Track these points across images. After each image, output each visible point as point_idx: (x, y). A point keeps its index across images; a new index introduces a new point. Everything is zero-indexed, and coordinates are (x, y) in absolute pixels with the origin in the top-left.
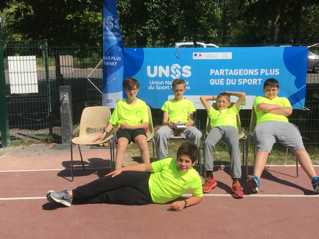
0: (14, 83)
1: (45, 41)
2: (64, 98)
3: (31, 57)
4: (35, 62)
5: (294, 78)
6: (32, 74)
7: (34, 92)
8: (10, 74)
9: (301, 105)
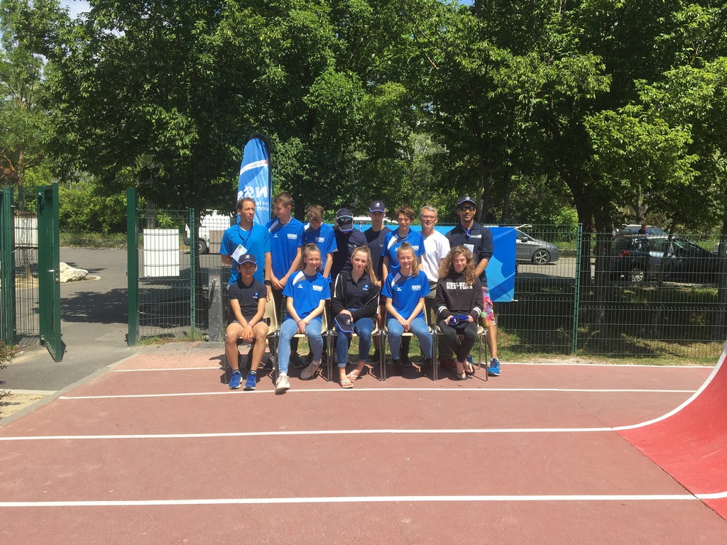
0: (149, 263)
1: (192, 211)
2: (215, 282)
3: (173, 231)
4: (177, 237)
5: (501, 264)
6: (173, 252)
7: (173, 275)
8: (145, 252)
9: (509, 297)
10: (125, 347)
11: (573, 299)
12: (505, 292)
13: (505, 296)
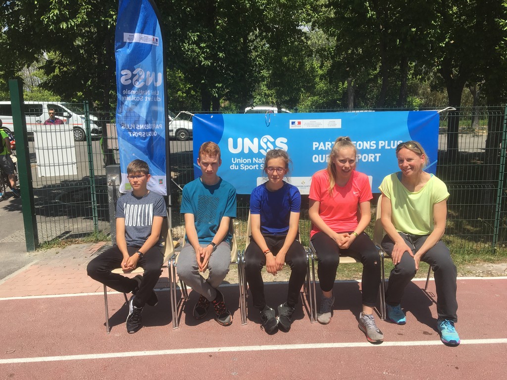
0: (43, 163)
3: (67, 126)
4: (72, 133)
6: (69, 150)
7: (71, 174)
8: (37, 150)
10: (24, 252)
11: (497, 186)
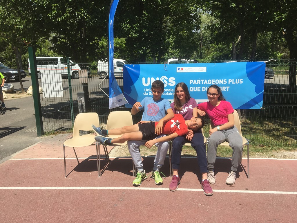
0: (45, 90)
1: (68, 59)
2: (81, 101)
4: (61, 75)
6: (59, 84)
7: (60, 96)
8: (42, 84)
9: (259, 106)
10: (36, 136)
12: (257, 103)
13: (257, 105)
